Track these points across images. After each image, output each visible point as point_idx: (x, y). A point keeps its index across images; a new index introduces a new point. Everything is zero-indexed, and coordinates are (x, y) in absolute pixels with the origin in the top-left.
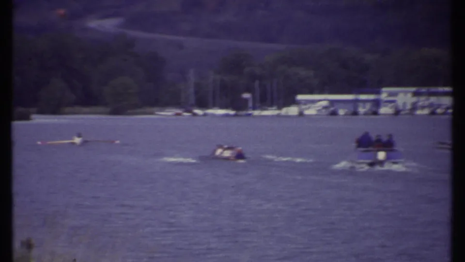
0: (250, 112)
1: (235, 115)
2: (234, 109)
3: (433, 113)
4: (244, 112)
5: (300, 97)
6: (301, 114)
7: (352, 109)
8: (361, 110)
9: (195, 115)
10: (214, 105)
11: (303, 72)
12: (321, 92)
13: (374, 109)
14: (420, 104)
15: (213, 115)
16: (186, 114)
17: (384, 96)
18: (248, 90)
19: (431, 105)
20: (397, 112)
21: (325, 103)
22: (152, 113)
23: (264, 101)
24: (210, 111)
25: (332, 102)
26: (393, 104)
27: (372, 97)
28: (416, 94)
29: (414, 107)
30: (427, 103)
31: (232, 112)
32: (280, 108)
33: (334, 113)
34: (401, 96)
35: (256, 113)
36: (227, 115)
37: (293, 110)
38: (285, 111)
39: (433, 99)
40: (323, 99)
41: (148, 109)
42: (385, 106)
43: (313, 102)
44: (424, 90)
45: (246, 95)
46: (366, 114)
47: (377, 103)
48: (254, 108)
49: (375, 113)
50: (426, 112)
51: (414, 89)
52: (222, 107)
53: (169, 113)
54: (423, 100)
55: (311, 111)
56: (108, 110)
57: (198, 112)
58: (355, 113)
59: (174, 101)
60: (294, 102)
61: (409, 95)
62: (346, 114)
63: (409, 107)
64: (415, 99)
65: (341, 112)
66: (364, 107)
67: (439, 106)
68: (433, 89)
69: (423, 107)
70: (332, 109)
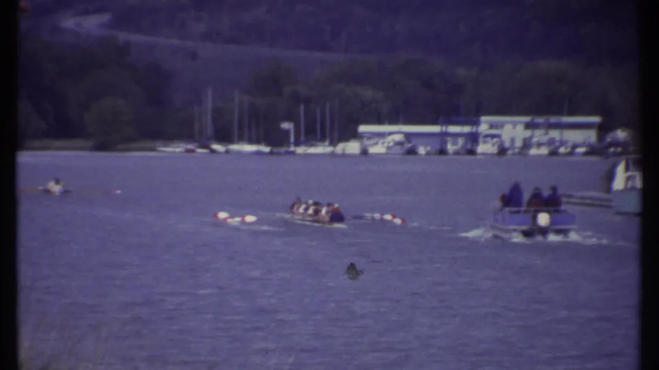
0: (292, 148)
1: (271, 153)
2: (268, 144)
3: (554, 153)
4: (283, 150)
5: (363, 128)
6: (364, 152)
7: (438, 147)
8: (450, 148)
9: (213, 151)
10: (241, 139)
11: (368, 93)
12: (393, 121)
13: (469, 146)
14: (535, 140)
15: (239, 153)
16: (200, 150)
17: (483, 128)
18: (288, 118)
19: (551, 142)
20: (502, 151)
21: (398, 138)
22: (154, 150)
23: (311, 134)
24: (235, 147)
25: (409, 136)
26: (495, 140)
27: (466, 129)
28: (528, 126)
29: (527, 144)
30: (545, 139)
31: (267, 149)
32: (333, 143)
33: (412, 152)
34: (508, 127)
35: (300, 150)
36: (258, 153)
37: (353, 147)
38: (340, 148)
39: (555, 134)
40: (396, 132)
41: (148, 144)
42: (485, 142)
43: (381, 135)
44: (540, 120)
45: (286, 125)
46: (457, 153)
47: (474, 138)
48: (297, 144)
49: (472, 152)
50: (544, 151)
51: (527, 119)
52: (251, 142)
53: (177, 148)
54: (539, 136)
55: (378, 149)
56: (90, 143)
57: (217, 147)
58: (443, 152)
59: (185, 132)
60: (355, 135)
61: (520, 128)
62: (428, 154)
63: (519, 143)
64: (528, 133)
65: (422, 150)
66: (455, 144)
67: (563, 143)
68: (553, 119)
69: (539, 145)
70: (408, 146)
